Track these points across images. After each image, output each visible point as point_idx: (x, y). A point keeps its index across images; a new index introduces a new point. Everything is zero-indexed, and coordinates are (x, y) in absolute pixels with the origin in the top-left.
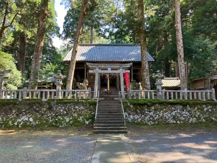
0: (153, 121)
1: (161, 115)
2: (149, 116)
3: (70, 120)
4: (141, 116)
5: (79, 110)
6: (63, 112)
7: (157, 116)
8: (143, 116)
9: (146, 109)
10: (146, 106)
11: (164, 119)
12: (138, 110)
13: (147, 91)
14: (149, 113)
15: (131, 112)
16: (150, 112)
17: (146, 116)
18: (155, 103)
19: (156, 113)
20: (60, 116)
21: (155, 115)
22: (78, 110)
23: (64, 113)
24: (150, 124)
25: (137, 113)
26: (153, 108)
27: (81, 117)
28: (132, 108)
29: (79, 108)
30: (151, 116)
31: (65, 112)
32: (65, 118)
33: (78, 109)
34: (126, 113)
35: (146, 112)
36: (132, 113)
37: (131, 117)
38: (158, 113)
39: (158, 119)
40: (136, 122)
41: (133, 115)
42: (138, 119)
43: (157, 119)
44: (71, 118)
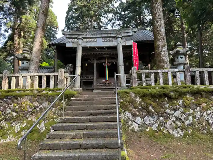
0: (182, 130)
1: (198, 115)
2: (174, 119)
3: (22, 129)
4: (158, 119)
5: (41, 109)
6: (10, 113)
7: (191, 117)
8: (161, 118)
9: (167, 106)
10: (166, 99)
11: (204, 123)
12: (150, 108)
13: (166, 70)
14: (173, 112)
15: (138, 111)
16: (175, 110)
17: (166, 118)
18: (185, 94)
19: (188, 113)
20: (5, 121)
21: (185, 117)
22: (38, 109)
23: (13, 114)
24: (176, 135)
25: (149, 113)
26: (181, 103)
27: (43, 123)
28: (140, 104)
29: (41, 106)
30: (178, 119)
31: (15, 114)
32: (14, 124)
33: (38, 107)
34: (129, 113)
35: (168, 111)
36: (140, 113)
37: (139, 120)
38: (192, 111)
39: (192, 123)
40: (147, 130)
41: (143, 117)
42: (151, 125)
43: (189, 125)
44: (24, 125)
